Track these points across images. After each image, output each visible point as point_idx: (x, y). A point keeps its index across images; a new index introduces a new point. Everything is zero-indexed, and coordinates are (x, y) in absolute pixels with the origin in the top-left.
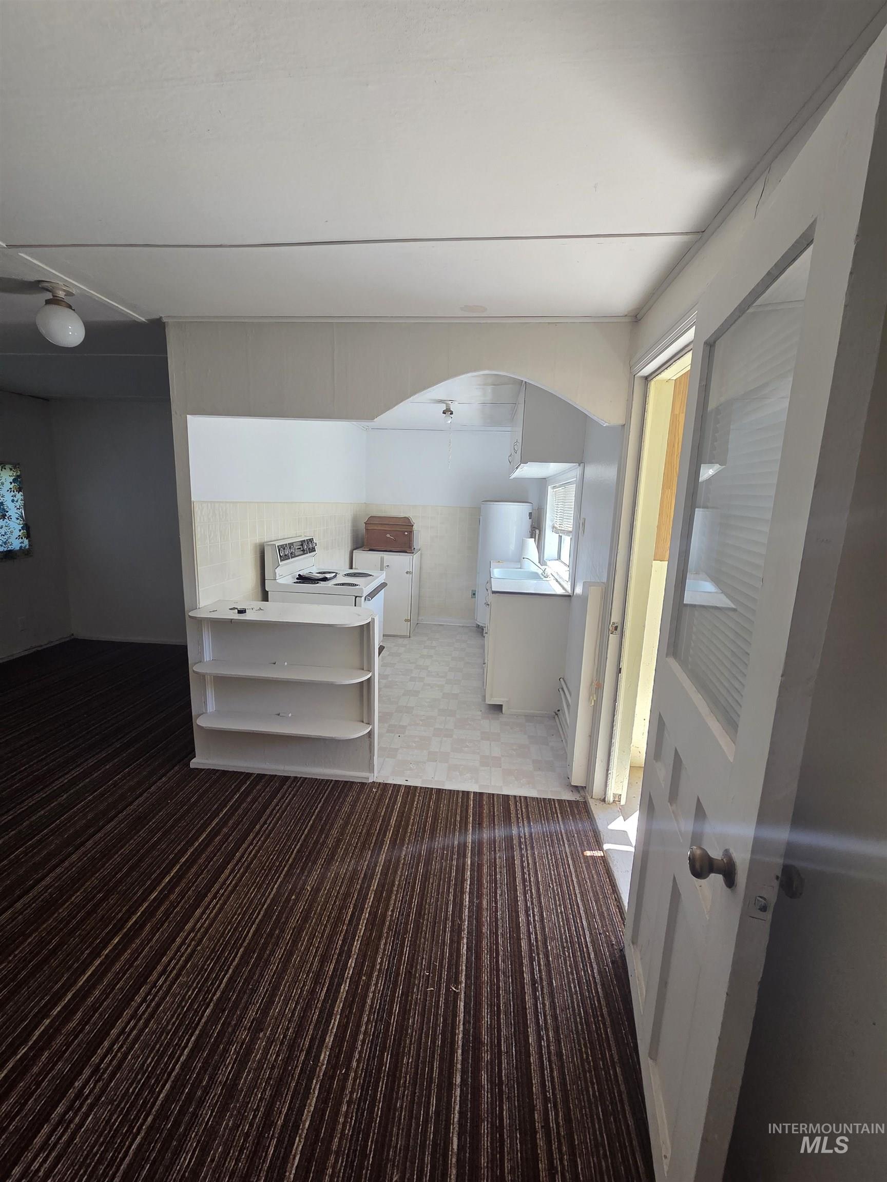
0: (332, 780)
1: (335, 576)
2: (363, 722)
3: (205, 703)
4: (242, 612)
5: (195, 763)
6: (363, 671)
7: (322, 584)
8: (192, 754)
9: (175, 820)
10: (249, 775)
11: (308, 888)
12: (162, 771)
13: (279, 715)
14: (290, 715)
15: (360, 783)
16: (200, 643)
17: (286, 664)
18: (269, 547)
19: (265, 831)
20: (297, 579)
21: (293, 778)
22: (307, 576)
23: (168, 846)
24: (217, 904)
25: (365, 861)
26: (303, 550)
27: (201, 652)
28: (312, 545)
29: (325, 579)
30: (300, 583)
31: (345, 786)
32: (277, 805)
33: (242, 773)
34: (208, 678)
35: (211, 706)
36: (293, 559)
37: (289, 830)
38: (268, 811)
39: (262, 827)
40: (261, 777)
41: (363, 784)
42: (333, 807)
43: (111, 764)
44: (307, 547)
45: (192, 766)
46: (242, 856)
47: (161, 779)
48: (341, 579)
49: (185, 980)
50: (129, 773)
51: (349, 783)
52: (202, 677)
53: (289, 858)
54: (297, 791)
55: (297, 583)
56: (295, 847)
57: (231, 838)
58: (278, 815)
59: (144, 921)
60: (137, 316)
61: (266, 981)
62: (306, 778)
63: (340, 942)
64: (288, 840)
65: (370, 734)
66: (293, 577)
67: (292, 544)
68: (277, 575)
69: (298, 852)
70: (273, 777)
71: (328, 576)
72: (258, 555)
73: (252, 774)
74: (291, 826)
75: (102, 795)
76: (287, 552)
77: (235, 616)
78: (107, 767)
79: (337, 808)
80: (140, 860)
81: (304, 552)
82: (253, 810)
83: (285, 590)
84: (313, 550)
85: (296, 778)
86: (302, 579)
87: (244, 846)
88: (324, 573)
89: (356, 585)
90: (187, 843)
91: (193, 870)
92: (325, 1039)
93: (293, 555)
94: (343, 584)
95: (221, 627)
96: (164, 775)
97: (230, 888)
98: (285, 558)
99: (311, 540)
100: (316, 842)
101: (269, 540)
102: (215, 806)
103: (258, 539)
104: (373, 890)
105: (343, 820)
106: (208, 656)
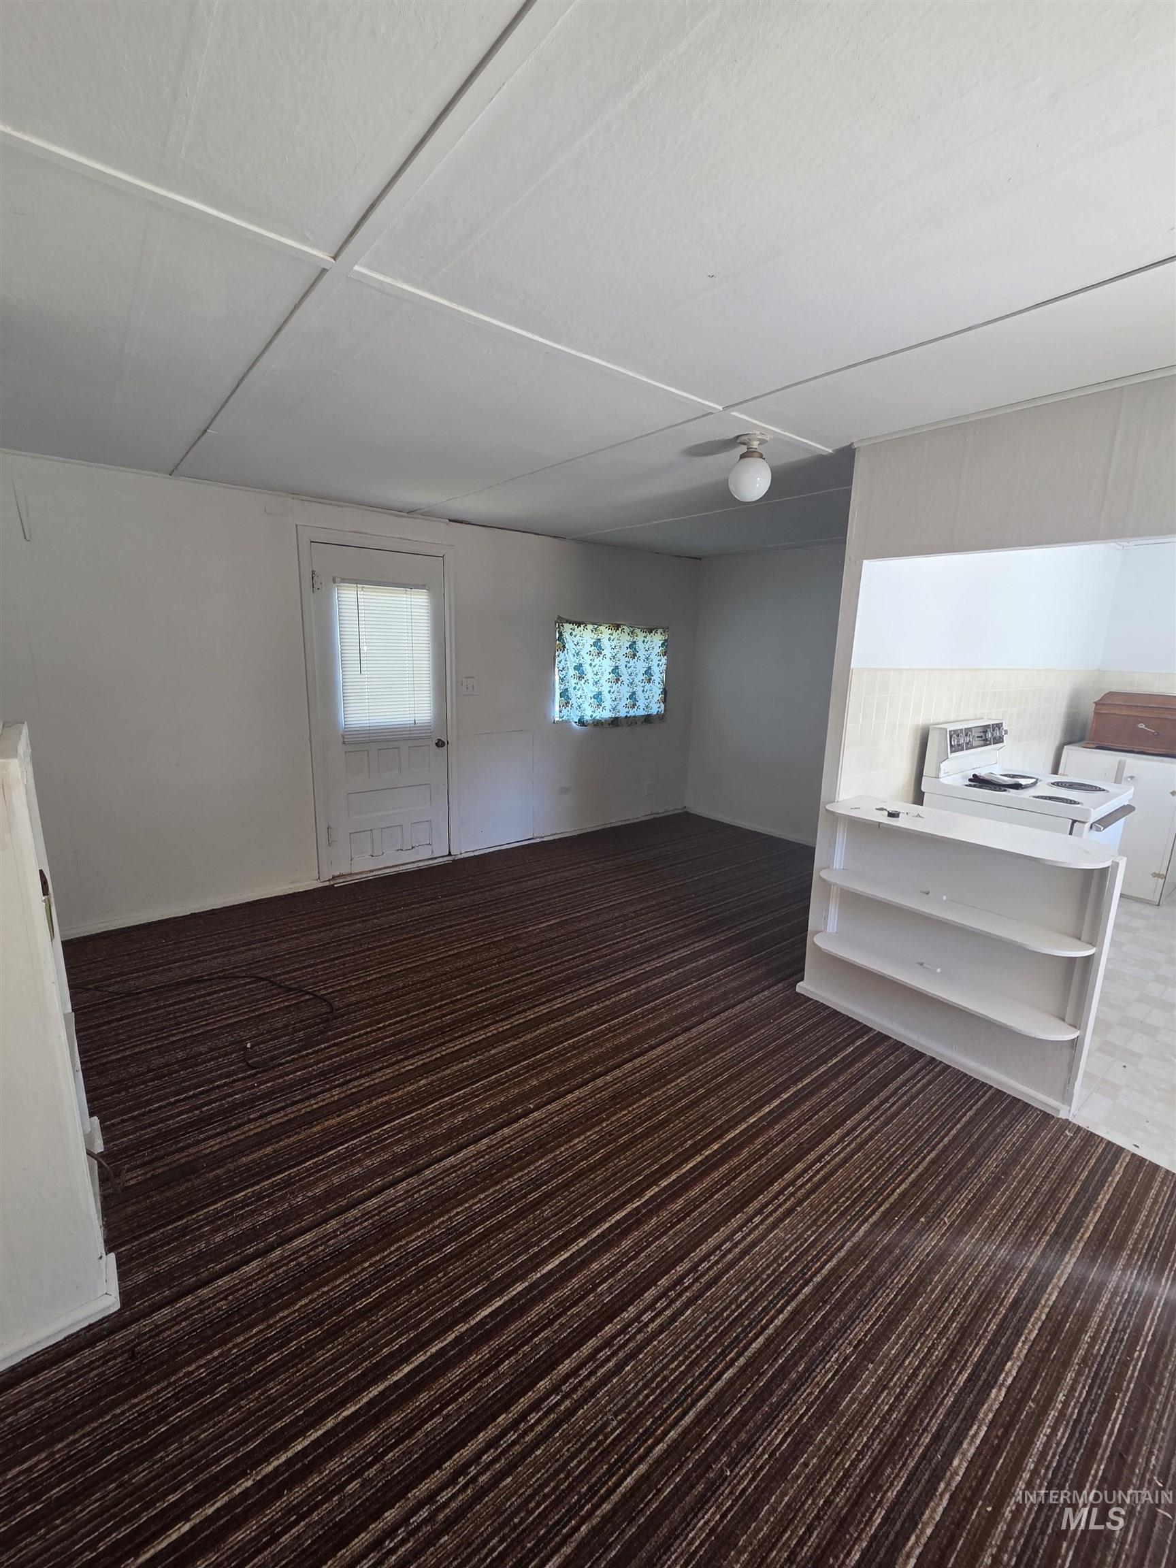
0: (991, 1087)
1: (1034, 784)
2: (1063, 1020)
3: (826, 918)
4: (892, 815)
5: (801, 987)
6: (1076, 941)
7: (1012, 793)
8: (799, 974)
9: (777, 1046)
10: (866, 1029)
11: (946, 1219)
12: (765, 983)
13: (922, 964)
14: (939, 970)
15: (1041, 1111)
16: (832, 843)
17: (944, 898)
18: (938, 732)
19: (886, 1111)
20: (970, 780)
21: (928, 1059)
22: (987, 778)
23: (769, 1072)
24: (821, 1169)
25: (1044, 1233)
26: (986, 740)
27: (831, 856)
28: (1001, 732)
29: (1017, 787)
30: (975, 786)
31: (1016, 1107)
32: (904, 1084)
33: (859, 1023)
34: (834, 889)
35: (832, 925)
36: (969, 751)
37: (920, 1127)
38: (891, 1087)
39: (882, 1103)
40: (882, 1038)
41: (1046, 1117)
42: (992, 1127)
43: (716, 956)
44: (990, 735)
45: (798, 990)
46: (854, 1128)
47: (763, 991)
48: (1044, 789)
49: (783, 1235)
50: (732, 973)
51: (1020, 1104)
52: (827, 885)
53: (919, 1163)
54: (935, 1078)
55: (970, 786)
56: (929, 1153)
57: (841, 1099)
58: (905, 1098)
59: (742, 1143)
60: (819, 446)
61: (880, 1305)
62: (949, 1067)
63: (993, 1327)
64: (917, 1139)
65: (1075, 1045)
66: (964, 778)
67: (970, 729)
68: (942, 771)
69: (933, 1162)
70: (899, 1045)
71: (1023, 782)
72: (918, 742)
73: (871, 1029)
74: (924, 1123)
75: (707, 985)
76: (960, 741)
77: (883, 818)
78: (712, 957)
79: (998, 1130)
80: (739, 1074)
81: (986, 742)
82: (870, 1077)
83: (949, 794)
84: (999, 740)
85: (933, 1059)
86: (978, 781)
87: (857, 1117)
88: (1014, 776)
89: (1075, 803)
90: (790, 1078)
91: (796, 1114)
92: (961, 1443)
93: (969, 746)
94: (1050, 798)
95: (860, 828)
96: (768, 988)
97: (837, 1159)
98: (957, 748)
99: (999, 726)
100: (962, 1163)
101: (936, 721)
102: (824, 1050)
103: (921, 721)
104: (1056, 1285)
105: (1008, 1152)
106: (838, 863)
